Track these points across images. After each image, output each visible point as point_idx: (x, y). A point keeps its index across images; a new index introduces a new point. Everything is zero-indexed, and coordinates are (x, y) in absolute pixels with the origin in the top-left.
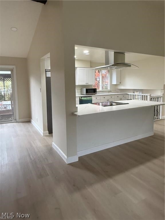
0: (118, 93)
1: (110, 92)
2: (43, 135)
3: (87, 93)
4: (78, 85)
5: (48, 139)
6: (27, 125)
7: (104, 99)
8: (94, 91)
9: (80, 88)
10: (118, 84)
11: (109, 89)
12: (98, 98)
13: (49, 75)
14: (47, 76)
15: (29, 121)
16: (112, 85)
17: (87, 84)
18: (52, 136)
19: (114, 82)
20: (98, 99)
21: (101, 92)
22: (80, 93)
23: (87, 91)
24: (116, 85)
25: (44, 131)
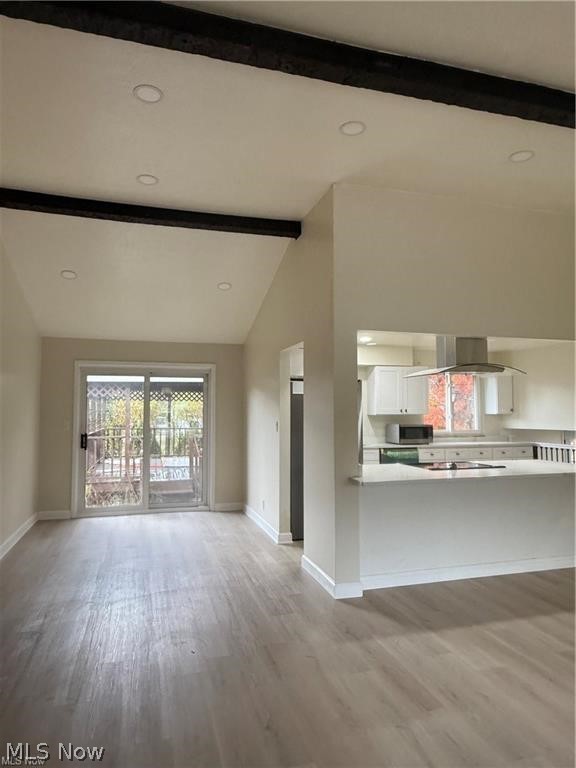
0: (508, 440)
1: (478, 438)
2: (277, 542)
3: (404, 438)
4: (378, 416)
5: (291, 552)
6: (235, 518)
8: (426, 433)
9: (383, 425)
10: (506, 415)
11: (476, 426)
12: (438, 455)
13: (299, 388)
14: (294, 393)
15: (240, 510)
16: (485, 417)
17: (405, 413)
18: (302, 547)
19: (493, 408)
21: (447, 436)
22: (383, 439)
23: (405, 432)
24: (500, 417)
25: (280, 532)
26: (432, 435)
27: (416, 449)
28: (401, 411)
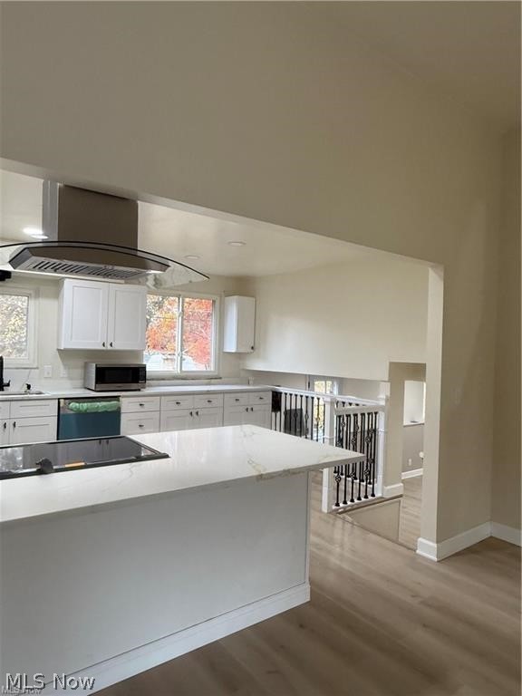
1: (213, 381)
3: (103, 383)
7: (177, 407)
8: (135, 375)
9: (81, 363)
10: (245, 354)
11: (212, 367)
12: (151, 404)
16: (222, 355)
17: (109, 348)
19: (231, 346)
20: (147, 407)
22: (79, 383)
23: (103, 376)
24: (239, 356)
26: (144, 378)
27: (117, 398)
28: (104, 345)
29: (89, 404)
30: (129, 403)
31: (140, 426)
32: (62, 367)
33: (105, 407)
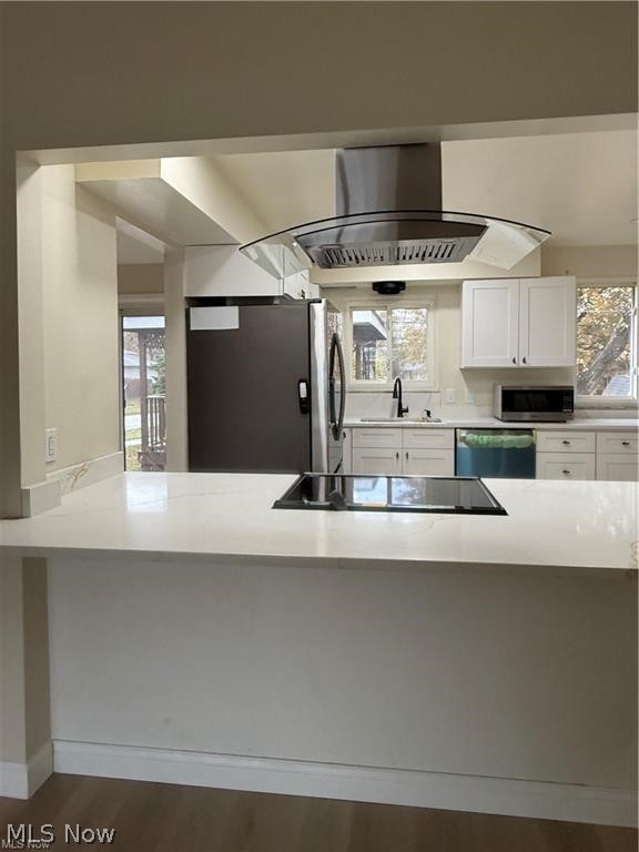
12: (581, 443)
22: (488, 410)
23: (514, 399)
26: (571, 405)
27: (529, 431)
28: (514, 361)
29: (491, 437)
30: (547, 439)
31: (565, 472)
32: (466, 390)
33: (511, 441)
